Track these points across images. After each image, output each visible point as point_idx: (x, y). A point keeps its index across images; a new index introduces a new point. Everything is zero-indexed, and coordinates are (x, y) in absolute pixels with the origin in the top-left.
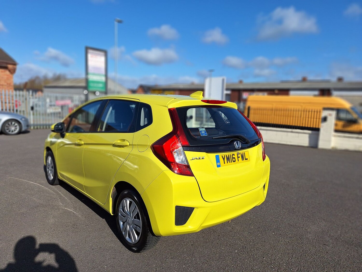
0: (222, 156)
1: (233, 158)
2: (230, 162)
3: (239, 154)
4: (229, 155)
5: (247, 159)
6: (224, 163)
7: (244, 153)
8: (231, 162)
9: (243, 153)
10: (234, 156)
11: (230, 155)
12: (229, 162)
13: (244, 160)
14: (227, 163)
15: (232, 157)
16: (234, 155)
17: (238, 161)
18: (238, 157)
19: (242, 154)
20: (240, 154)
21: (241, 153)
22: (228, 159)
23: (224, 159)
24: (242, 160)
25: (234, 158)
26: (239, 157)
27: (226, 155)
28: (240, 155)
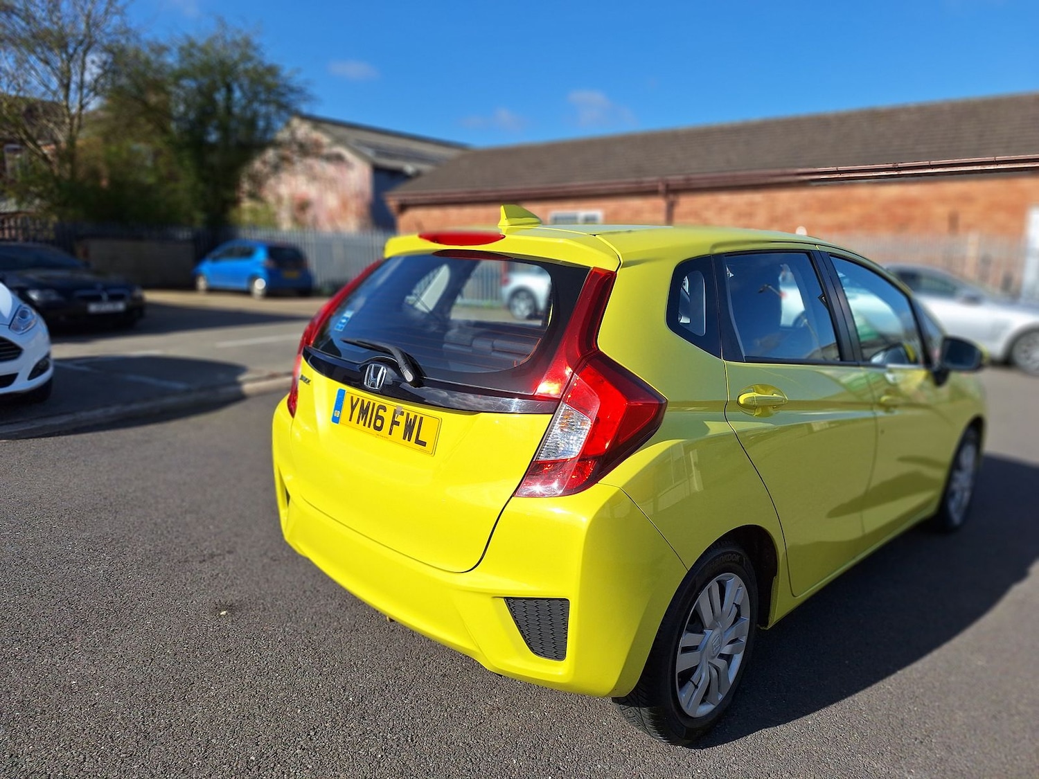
0: (352, 397)
1: (378, 417)
2: (364, 425)
3: (402, 414)
4: (369, 403)
5: (423, 444)
6: (350, 420)
7: (421, 418)
8: (369, 426)
9: (416, 417)
10: (381, 413)
11: (374, 404)
12: (362, 422)
13: (409, 440)
14: (358, 423)
15: (377, 412)
16: (384, 409)
17: (390, 433)
18: (395, 423)
19: (412, 417)
20: (405, 414)
21: (408, 414)
22: (364, 412)
23: (353, 408)
24: (404, 438)
25: (382, 419)
26: (398, 424)
27: (363, 400)
28: (402, 420)
